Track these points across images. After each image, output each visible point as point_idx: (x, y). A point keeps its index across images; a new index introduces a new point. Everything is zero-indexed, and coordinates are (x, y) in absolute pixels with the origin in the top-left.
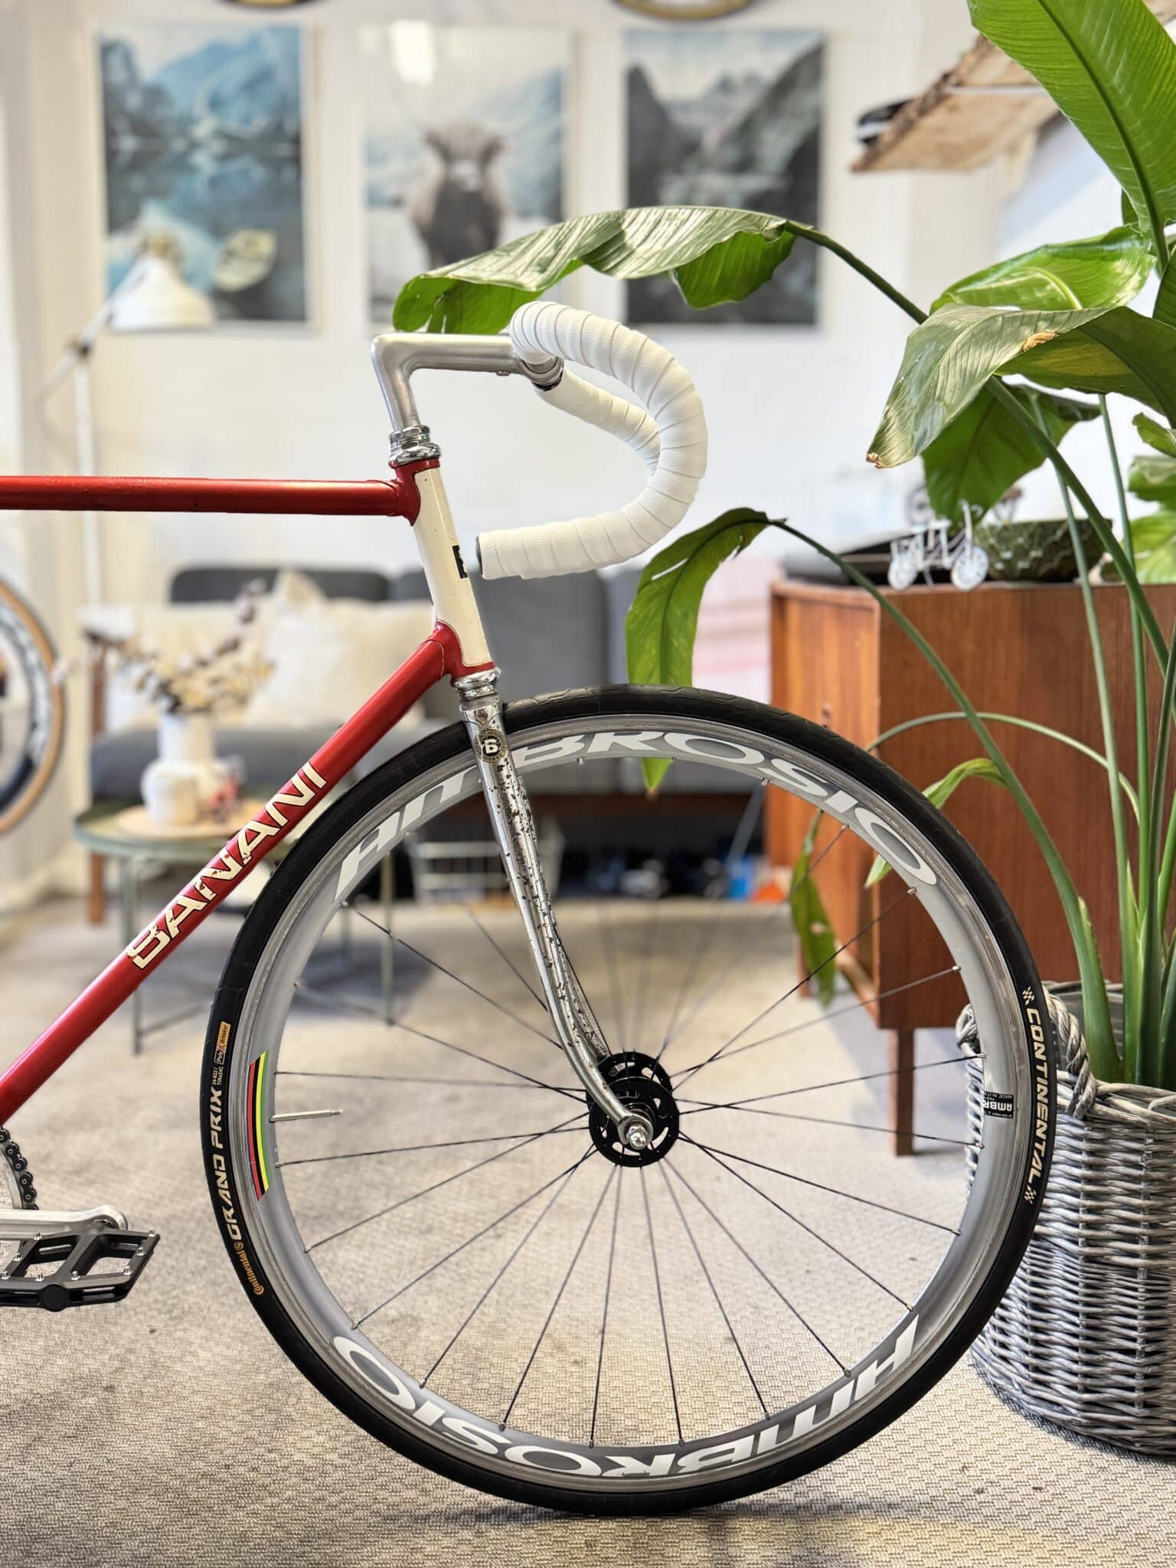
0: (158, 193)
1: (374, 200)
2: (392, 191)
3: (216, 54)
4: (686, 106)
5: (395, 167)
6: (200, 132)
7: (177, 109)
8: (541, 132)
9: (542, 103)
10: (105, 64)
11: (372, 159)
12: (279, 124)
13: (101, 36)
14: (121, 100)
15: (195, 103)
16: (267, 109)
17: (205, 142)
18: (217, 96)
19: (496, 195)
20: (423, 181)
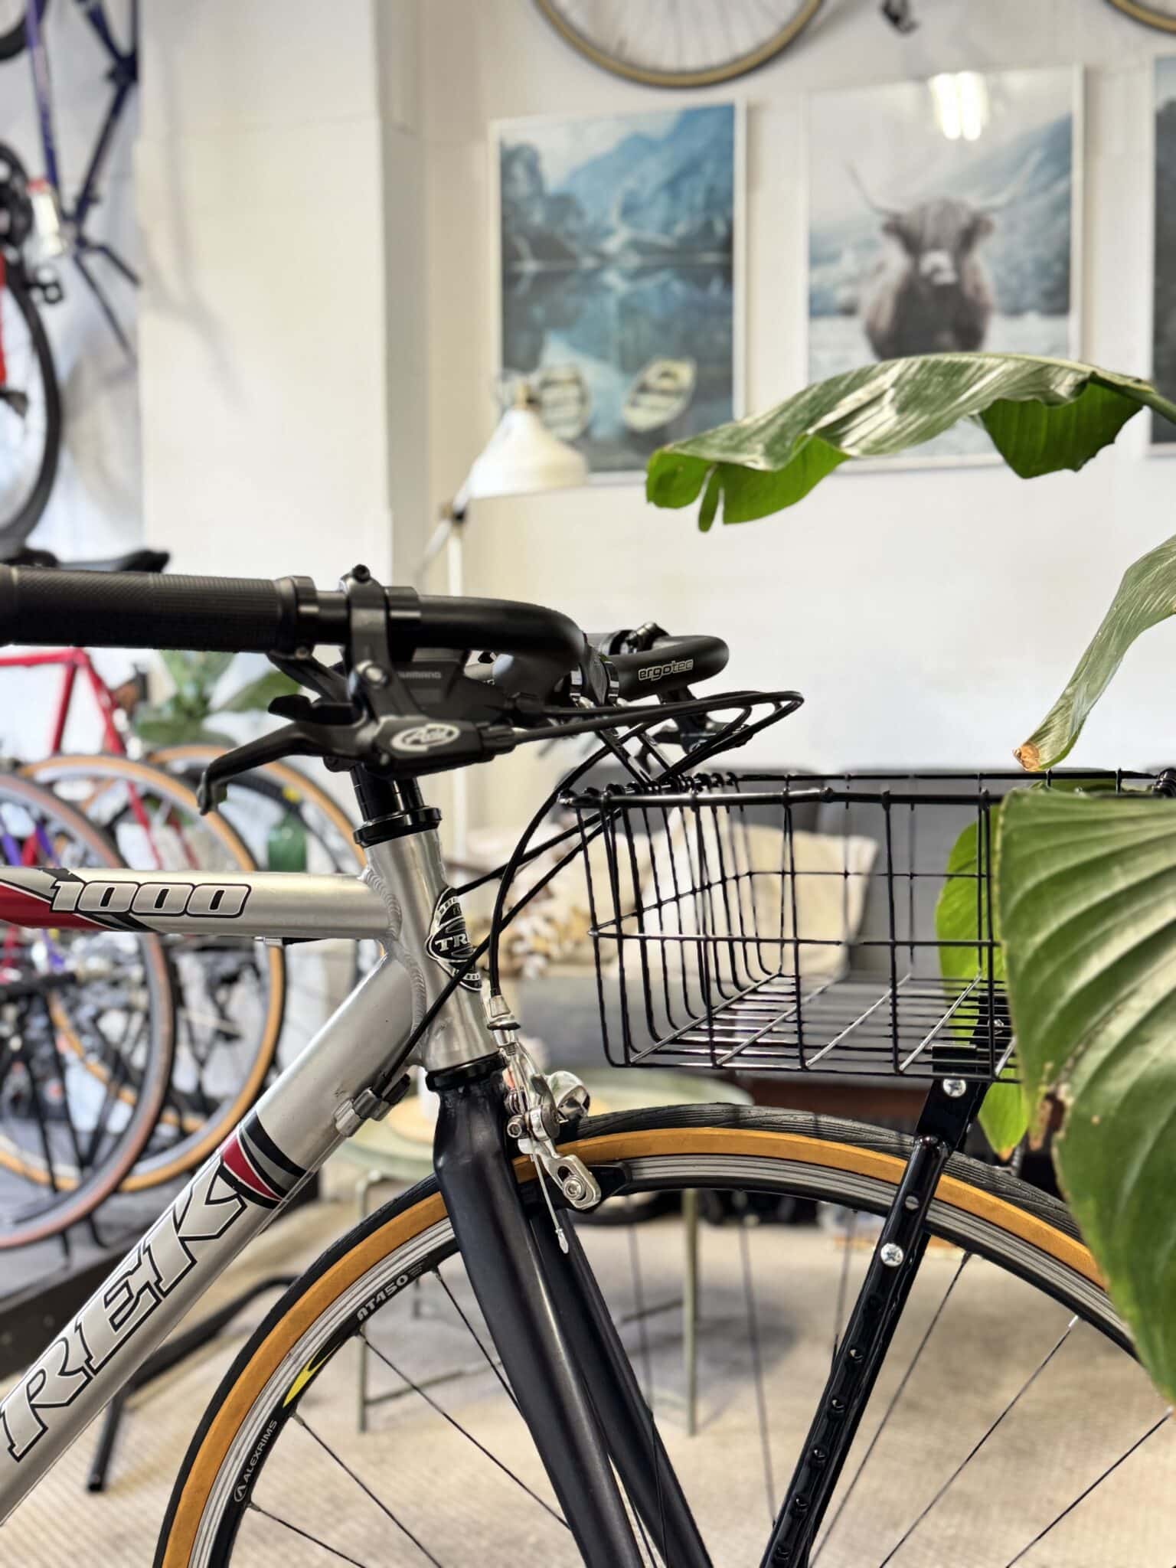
0: (562, 322)
1: (818, 307)
2: (842, 295)
3: (637, 148)
5: (849, 263)
6: (612, 245)
7: (590, 217)
8: (1042, 202)
9: (1041, 165)
10: (506, 176)
11: (816, 259)
12: (708, 226)
13: (502, 145)
14: (522, 215)
15: (607, 212)
16: (693, 209)
17: (617, 257)
18: (632, 200)
19: (978, 289)
20: (881, 280)
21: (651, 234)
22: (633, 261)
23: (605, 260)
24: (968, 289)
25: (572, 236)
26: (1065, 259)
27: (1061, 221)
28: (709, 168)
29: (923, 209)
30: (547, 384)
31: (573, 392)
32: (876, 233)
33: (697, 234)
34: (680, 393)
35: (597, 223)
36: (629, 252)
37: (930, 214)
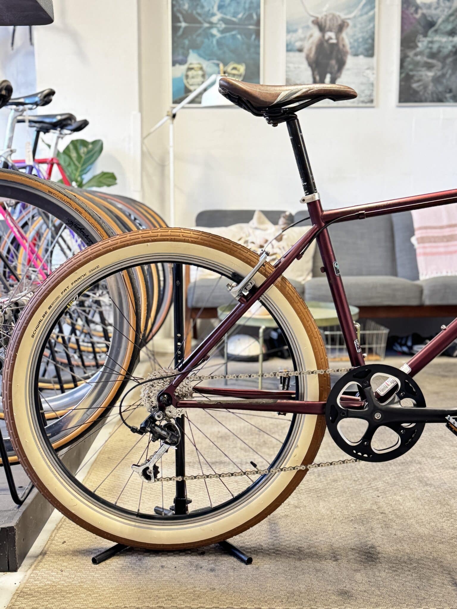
0: (195, 47)
1: (290, 49)
2: (298, 44)
4: (429, 6)
6: (215, 19)
7: (206, 9)
8: (365, 17)
11: (288, 31)
12: (250, 16)
14: (180, 6)
15: (213, 7)
16: (245, 9)
17: (216, 24)
18: (222, 3)
19: (344, 46)
20: (311, 40)
21: (228, 17)
22: (223, 26)
23: (212, 25)
24: (341, 46)
25: (199, 15)
26: (372, 37)
27: (371, 25)
29: (326, 16)
30: (190, 69)
31: (200, 73)
32: (310, 24)
33: (246, 18)
34: (240, 76)
35: (209, 10)
36: (221, 22)
37: (328, 19)
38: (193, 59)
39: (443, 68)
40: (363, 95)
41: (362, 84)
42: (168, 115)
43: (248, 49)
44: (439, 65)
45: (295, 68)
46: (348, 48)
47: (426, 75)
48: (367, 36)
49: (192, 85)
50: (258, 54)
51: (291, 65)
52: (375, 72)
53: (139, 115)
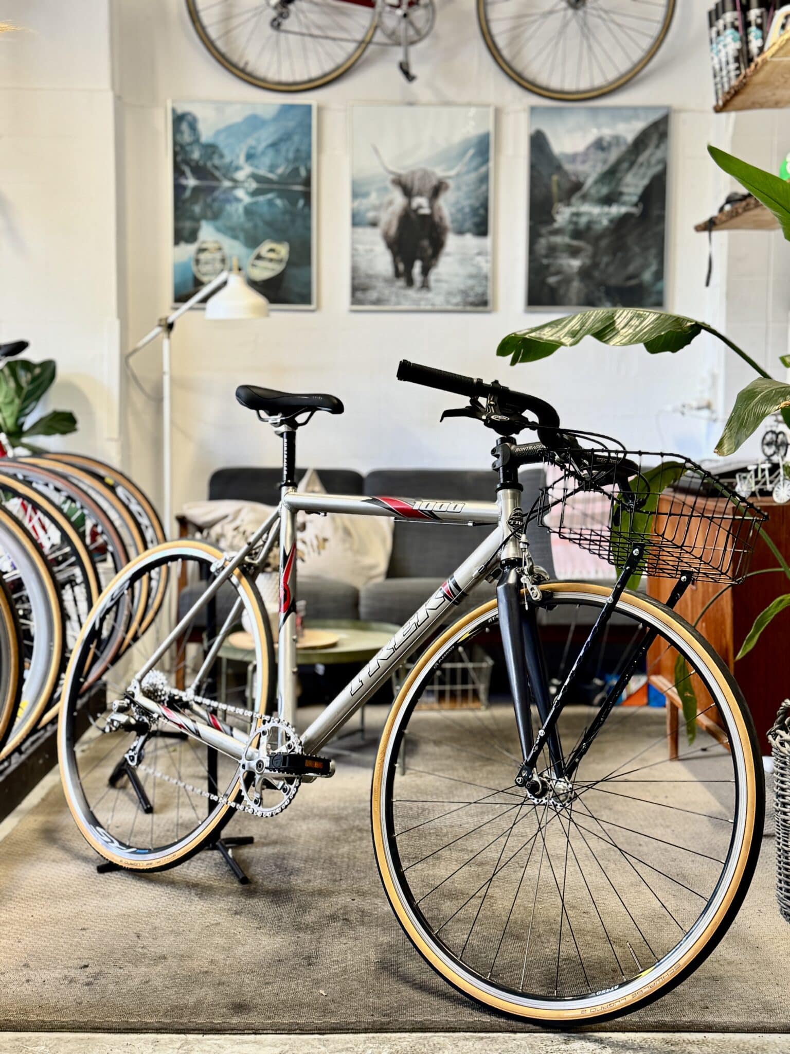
0: (211, 217)
1: (357, 221)
2: (371, 215)
3: (254, 123)
4: (573, 158)
5: (373, 198)
6: (240, 175)
7: (227, 159)
8: (473, 176)
9: (474, 156)
10: (176, 130)
11: (355, 195)
12: (296, 170)
13: (174, 111)
14: (186, 153)
15: (238, 157)
16: (287, 160)
17: (243, 182)
18: (252, 151)
19: (441, 218)
20: (391, 209)
21: (263, 172)
22: (254, 185)
23: (236, 183)
24: (437, 219)
25: (216, 168)
26: (485, 205)
27: (484, 188)
28: (296, 138)
29: (413, 173)
30: (201, 250)
31: (218, 256)
32: (388, 184)
33: (289, 174)
34: (280, 261)
35: (231, 162)
36: (251, 180)
37: (417, 177)
38: (207, 233)
39: (594, 255)
40: (472, 293)
41: (471, 276)
42: (160, 325)
43: (293, 222)
44: (588, 249)
45: (367, 251)
46: (448, 222)
47: (569, 266)
48: (477, 204)
49: (205, 274)
50: (308, 229)
51: (360, 247)
52: (489, 258)
53: (116, 324)
